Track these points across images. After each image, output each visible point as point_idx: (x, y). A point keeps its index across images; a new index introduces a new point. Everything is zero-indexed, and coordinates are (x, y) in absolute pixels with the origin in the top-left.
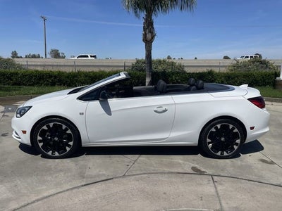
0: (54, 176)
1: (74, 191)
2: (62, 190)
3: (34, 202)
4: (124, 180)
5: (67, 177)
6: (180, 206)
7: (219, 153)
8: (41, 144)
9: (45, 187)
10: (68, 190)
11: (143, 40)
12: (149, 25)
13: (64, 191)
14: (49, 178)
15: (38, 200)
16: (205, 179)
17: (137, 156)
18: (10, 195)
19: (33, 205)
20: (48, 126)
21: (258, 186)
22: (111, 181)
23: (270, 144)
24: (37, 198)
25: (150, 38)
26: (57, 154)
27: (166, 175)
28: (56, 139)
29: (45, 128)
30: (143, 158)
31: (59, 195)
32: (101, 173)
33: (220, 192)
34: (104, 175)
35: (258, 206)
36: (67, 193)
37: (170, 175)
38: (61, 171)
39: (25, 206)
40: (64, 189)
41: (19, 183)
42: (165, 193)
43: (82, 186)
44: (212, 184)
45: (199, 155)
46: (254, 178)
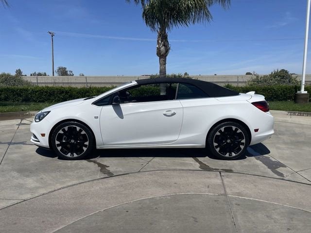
0: (76, 172)
1: (95, 182)
2: (83, 181)
3: (60, 189)
4: (139, 175)
5: (88, 173)
6: (189, 192)
7: (227, 155)
8: (59, 148)
9: (68, 179)
10: (89, 181)
11: (157, 54)
12: (163, 37)
13: (86, 182)
14: (71, 173)
15: (63, 188)
16: (213, 174)
17: (151, 158)
18: (38, 185)
19: (59, 191)
20: (64, 130)
21: (262, 179)
22: (127, 175)
23: (280, 149)
24: (62, 186)
25: (164, 51)
26: (75, 155)
27: (178, 172)
28: (73, 141)
29: (61, 132)
30: (157, 160)
31: (82, 184)
32: (118, 170)
33: (225, 183)
34: (121, 171)
35: (259, 192)
36: (89, 183)
37: (182, 171)
38: (81, 168)
39: (52, 192)
40: (85, 180)
41: (45, 176)
42: (176, 183)
43: (102, 178)
44: (219, 177)
45: (207, 157)
46: (259, 173)
